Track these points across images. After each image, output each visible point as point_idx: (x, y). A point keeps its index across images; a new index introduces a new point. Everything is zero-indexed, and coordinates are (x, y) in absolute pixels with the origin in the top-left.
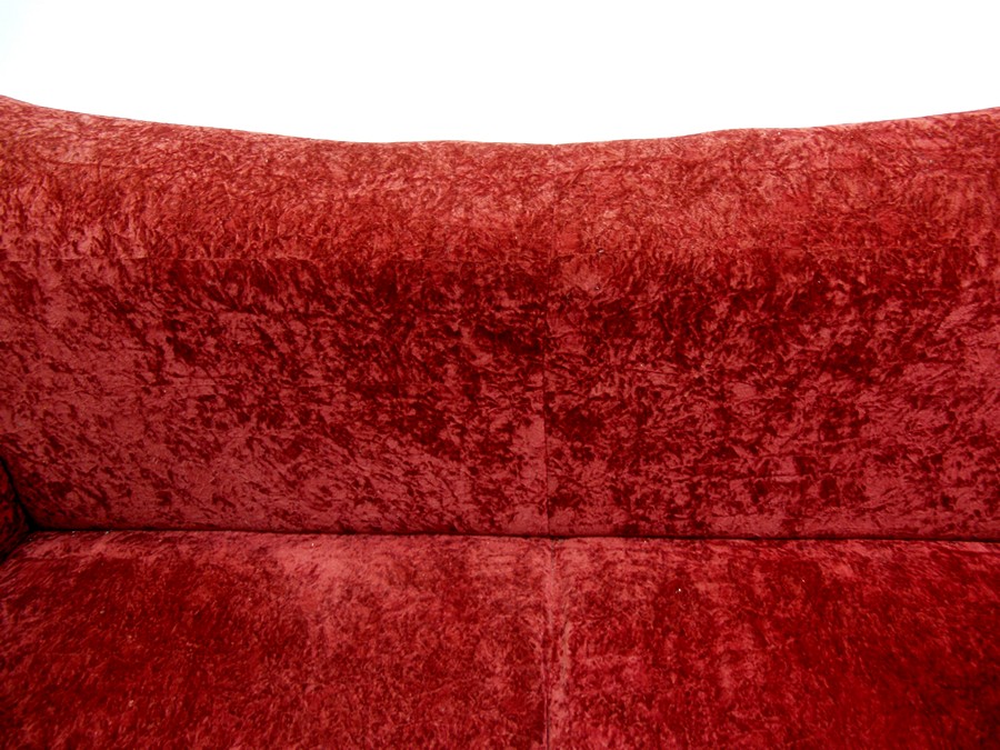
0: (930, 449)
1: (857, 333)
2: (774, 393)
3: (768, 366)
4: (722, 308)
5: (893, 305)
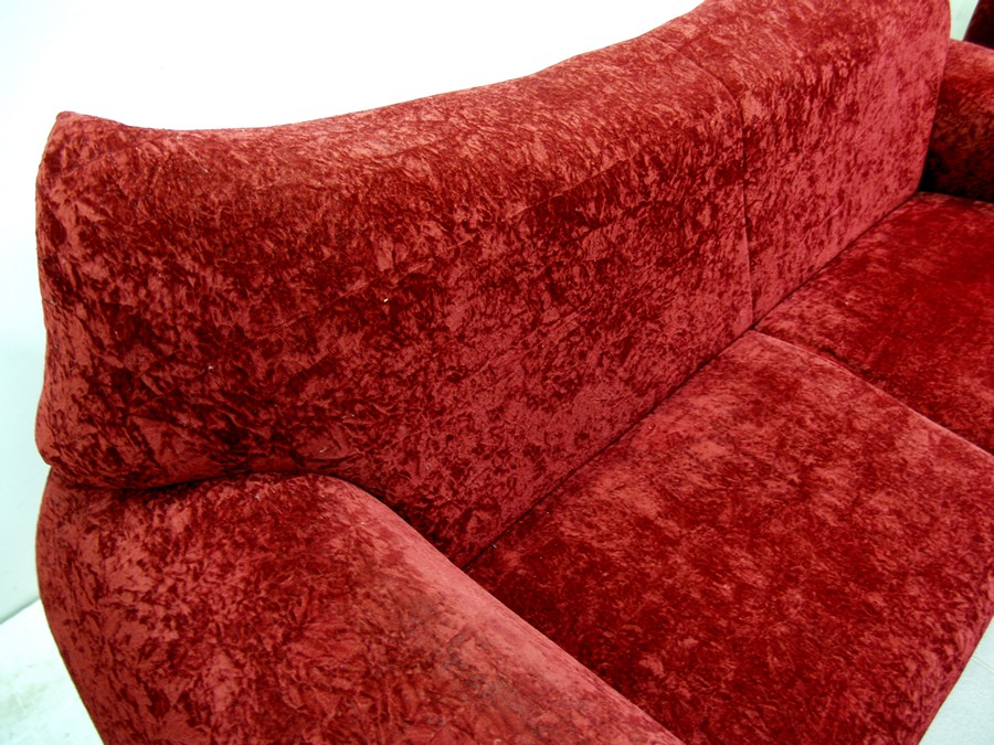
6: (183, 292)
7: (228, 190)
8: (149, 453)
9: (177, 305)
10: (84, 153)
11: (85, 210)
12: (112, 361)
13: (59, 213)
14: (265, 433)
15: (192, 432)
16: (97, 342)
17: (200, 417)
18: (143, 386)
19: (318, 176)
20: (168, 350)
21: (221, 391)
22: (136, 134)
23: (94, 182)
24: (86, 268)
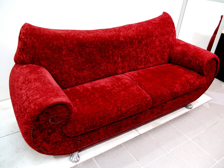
0: (155, 54)
1: (146, 41)
2: (141, 50)
3: (140, 47)
4: (135, 41)
5: (149, 38)
6: (31, 41)
7: (39, 32)
8: (24, 58)
9: (30, 42)
10: (26, 26)
11: (24, 31)
12: (22, 47)
13: (21, 31)
14: (36, 59)
15: (29, 57)
16: (21, 45)
17: (30, 55)
18: (25, 51)
19: (50, 33)
20: (28, 47)
21: (33, 52)
22: (31, 25)
23: (26, 29)
24: (22, 37)
